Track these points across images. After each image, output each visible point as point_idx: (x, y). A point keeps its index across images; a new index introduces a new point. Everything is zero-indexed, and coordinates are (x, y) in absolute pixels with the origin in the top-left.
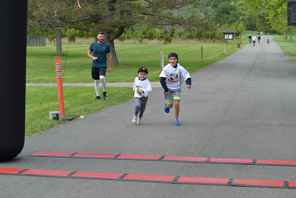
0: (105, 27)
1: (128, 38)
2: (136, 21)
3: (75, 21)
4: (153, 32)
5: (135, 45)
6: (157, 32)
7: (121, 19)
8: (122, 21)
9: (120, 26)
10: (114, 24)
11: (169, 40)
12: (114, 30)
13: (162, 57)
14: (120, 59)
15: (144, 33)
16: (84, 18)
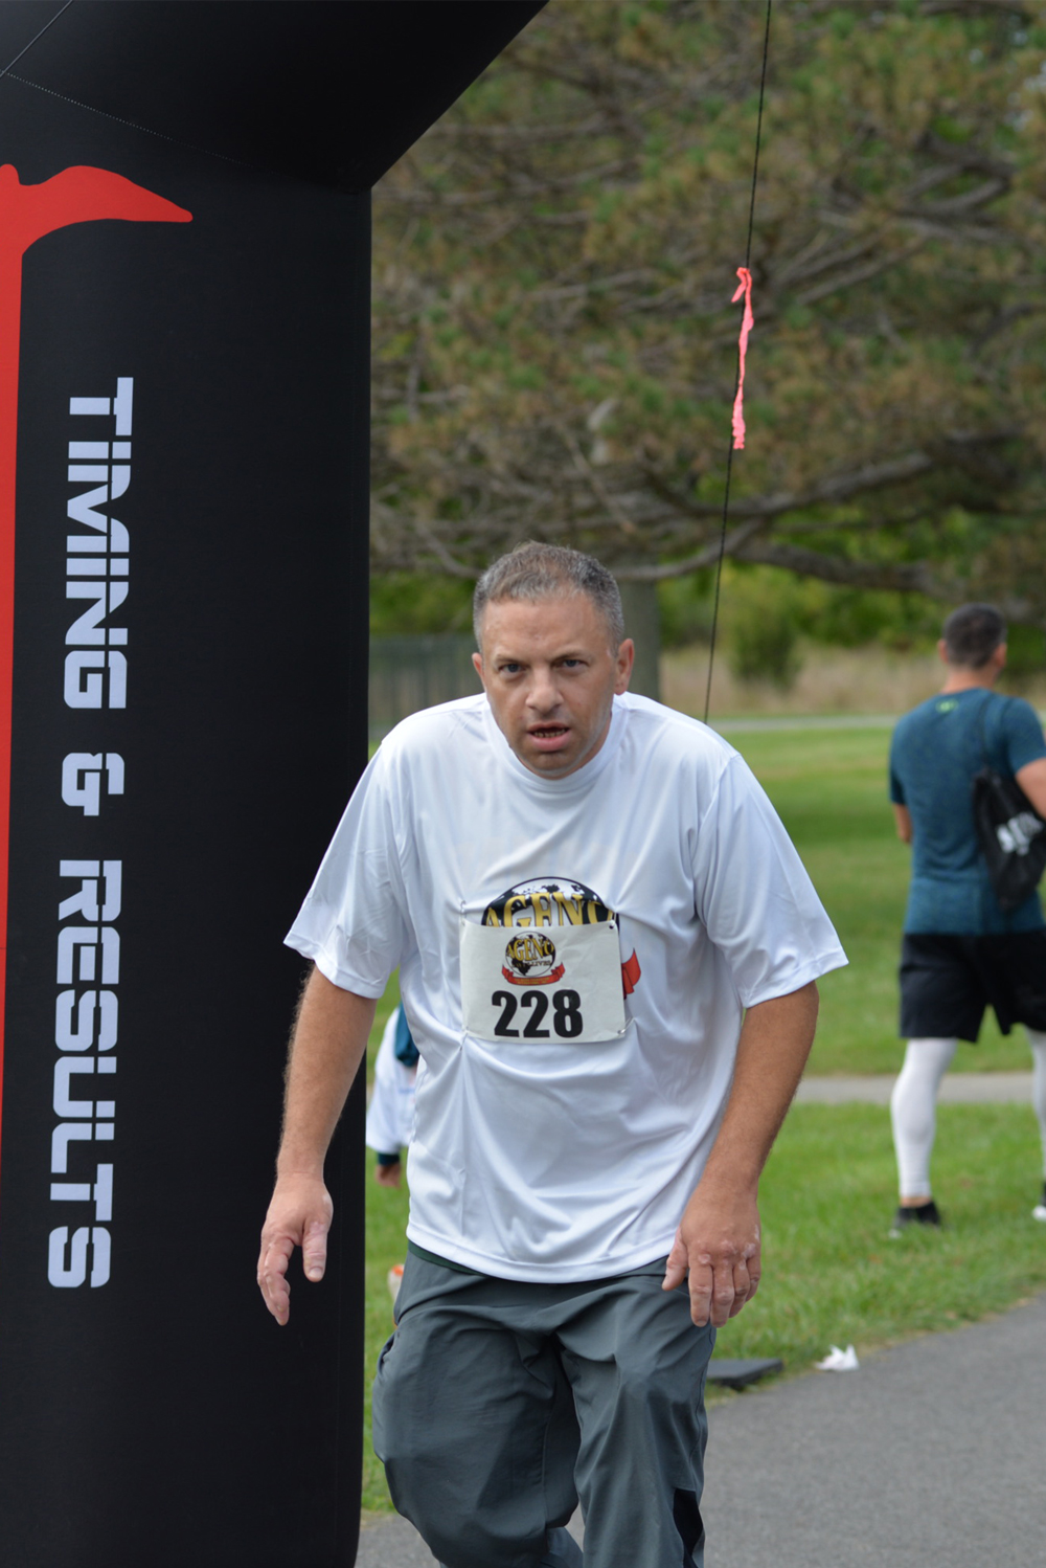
16: (869, 473)
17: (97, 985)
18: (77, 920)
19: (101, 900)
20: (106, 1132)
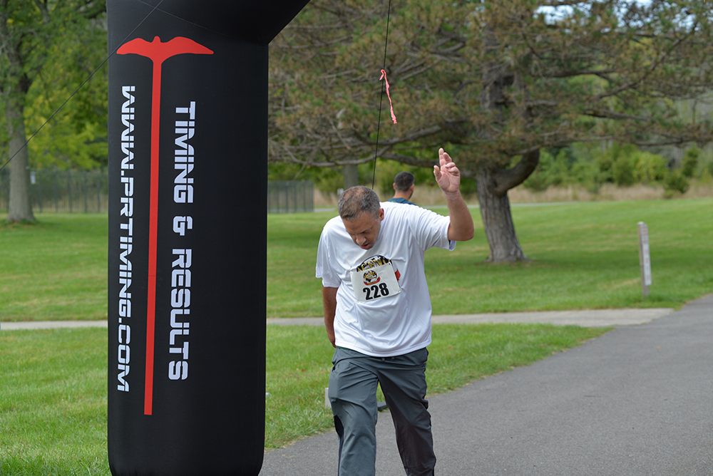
0: (483, 157)
1: (558, 183)
2: (571, 135)
3: (395, 140)
4: (631, 163)
5: (576, 205)
6: (642, 162)
7: (526, 131)
8: (530, 138)
9: (525, 151)
10: (509, 147)
11: (678, 187)
12: (508, 164)
13: (645, 238)
14: (528, 247)
15: (605, 167)
16: (422, 132)
17: (184, 287)
18: (178, 267)
19: (185, 261)
20: (186, 332)
